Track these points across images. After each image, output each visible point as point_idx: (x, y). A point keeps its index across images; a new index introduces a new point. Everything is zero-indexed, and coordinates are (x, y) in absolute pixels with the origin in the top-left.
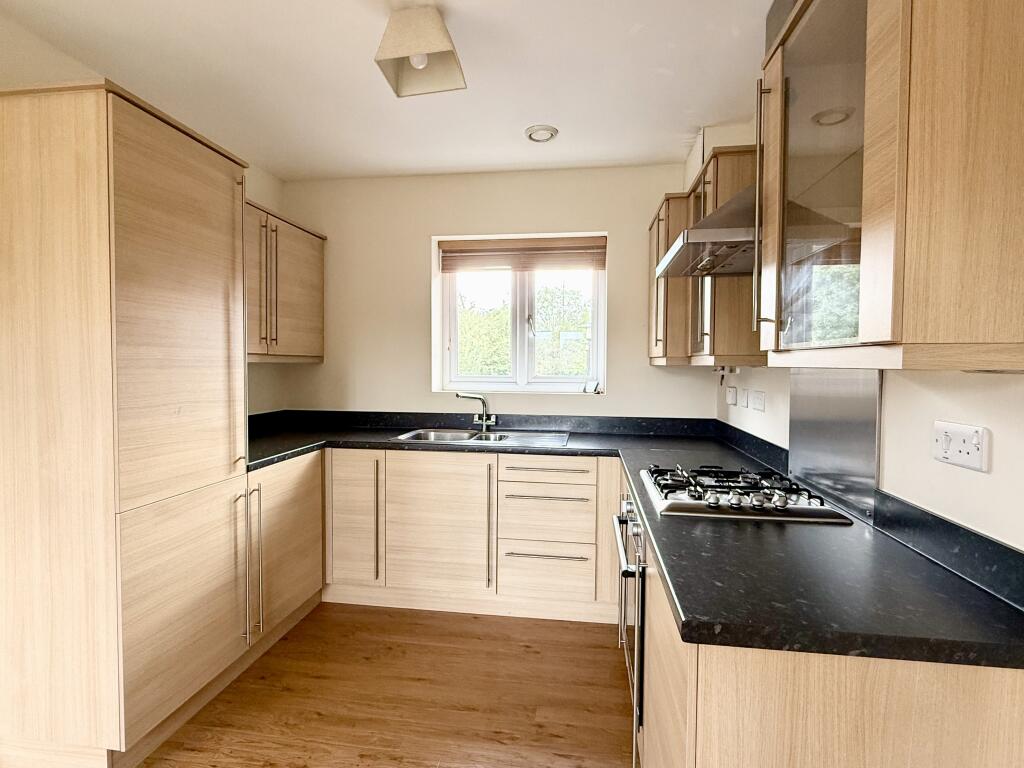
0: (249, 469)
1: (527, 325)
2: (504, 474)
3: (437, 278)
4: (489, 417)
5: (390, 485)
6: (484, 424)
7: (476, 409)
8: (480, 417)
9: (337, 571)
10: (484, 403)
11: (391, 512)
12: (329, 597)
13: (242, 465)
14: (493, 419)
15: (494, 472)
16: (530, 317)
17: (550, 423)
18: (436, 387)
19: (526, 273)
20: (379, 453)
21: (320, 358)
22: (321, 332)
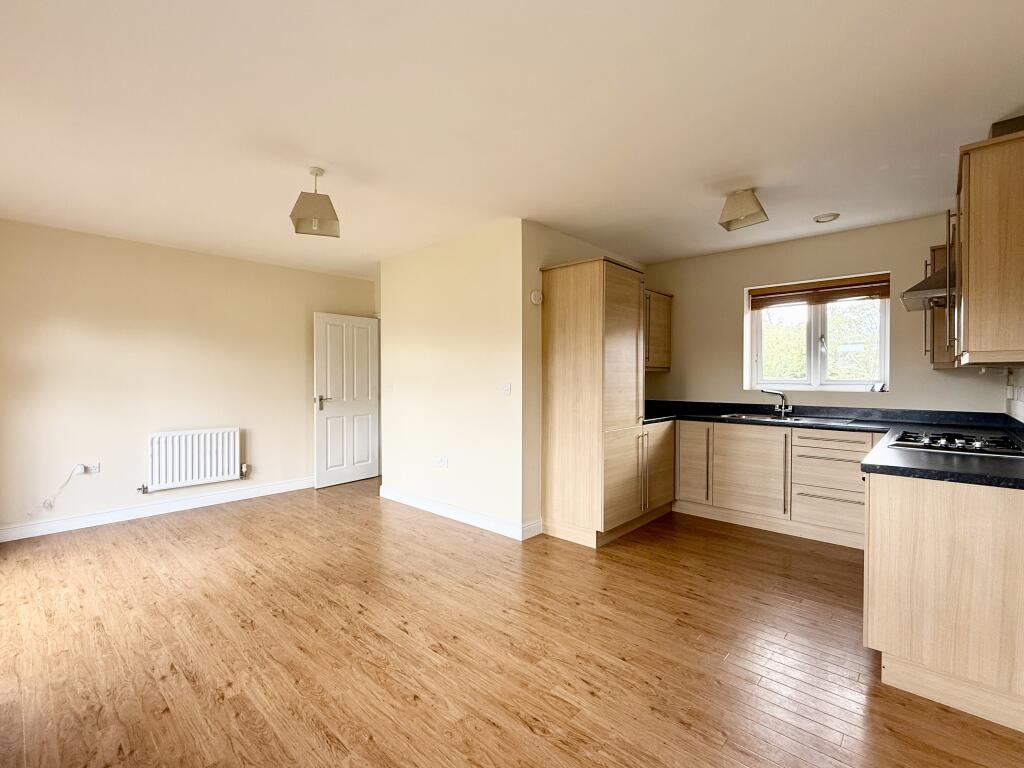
0: (644, 423)
1: (820, 343)
2: (796, 441)
3: (748, 315)
4: (786, 407)
5: (717, 443)
6: (783, 411)
7: (777, 402)
8: (780, 407)
9: (682, 493)
10: (783, 397)
11: (716, 460)
12: (676, 509)
13: (641, 420)
14: (790, 408)
15: (789, 439)
16: (822, 336)
17: (837, 412)
18: (746, 386)
19: (820, 306)
20: (709, 425)
21: (669, 368)
22: (669, 353)
